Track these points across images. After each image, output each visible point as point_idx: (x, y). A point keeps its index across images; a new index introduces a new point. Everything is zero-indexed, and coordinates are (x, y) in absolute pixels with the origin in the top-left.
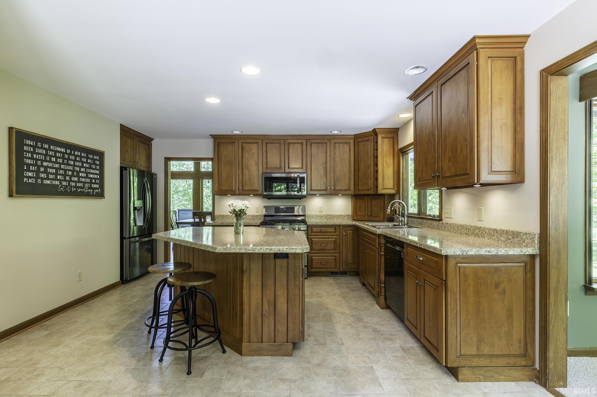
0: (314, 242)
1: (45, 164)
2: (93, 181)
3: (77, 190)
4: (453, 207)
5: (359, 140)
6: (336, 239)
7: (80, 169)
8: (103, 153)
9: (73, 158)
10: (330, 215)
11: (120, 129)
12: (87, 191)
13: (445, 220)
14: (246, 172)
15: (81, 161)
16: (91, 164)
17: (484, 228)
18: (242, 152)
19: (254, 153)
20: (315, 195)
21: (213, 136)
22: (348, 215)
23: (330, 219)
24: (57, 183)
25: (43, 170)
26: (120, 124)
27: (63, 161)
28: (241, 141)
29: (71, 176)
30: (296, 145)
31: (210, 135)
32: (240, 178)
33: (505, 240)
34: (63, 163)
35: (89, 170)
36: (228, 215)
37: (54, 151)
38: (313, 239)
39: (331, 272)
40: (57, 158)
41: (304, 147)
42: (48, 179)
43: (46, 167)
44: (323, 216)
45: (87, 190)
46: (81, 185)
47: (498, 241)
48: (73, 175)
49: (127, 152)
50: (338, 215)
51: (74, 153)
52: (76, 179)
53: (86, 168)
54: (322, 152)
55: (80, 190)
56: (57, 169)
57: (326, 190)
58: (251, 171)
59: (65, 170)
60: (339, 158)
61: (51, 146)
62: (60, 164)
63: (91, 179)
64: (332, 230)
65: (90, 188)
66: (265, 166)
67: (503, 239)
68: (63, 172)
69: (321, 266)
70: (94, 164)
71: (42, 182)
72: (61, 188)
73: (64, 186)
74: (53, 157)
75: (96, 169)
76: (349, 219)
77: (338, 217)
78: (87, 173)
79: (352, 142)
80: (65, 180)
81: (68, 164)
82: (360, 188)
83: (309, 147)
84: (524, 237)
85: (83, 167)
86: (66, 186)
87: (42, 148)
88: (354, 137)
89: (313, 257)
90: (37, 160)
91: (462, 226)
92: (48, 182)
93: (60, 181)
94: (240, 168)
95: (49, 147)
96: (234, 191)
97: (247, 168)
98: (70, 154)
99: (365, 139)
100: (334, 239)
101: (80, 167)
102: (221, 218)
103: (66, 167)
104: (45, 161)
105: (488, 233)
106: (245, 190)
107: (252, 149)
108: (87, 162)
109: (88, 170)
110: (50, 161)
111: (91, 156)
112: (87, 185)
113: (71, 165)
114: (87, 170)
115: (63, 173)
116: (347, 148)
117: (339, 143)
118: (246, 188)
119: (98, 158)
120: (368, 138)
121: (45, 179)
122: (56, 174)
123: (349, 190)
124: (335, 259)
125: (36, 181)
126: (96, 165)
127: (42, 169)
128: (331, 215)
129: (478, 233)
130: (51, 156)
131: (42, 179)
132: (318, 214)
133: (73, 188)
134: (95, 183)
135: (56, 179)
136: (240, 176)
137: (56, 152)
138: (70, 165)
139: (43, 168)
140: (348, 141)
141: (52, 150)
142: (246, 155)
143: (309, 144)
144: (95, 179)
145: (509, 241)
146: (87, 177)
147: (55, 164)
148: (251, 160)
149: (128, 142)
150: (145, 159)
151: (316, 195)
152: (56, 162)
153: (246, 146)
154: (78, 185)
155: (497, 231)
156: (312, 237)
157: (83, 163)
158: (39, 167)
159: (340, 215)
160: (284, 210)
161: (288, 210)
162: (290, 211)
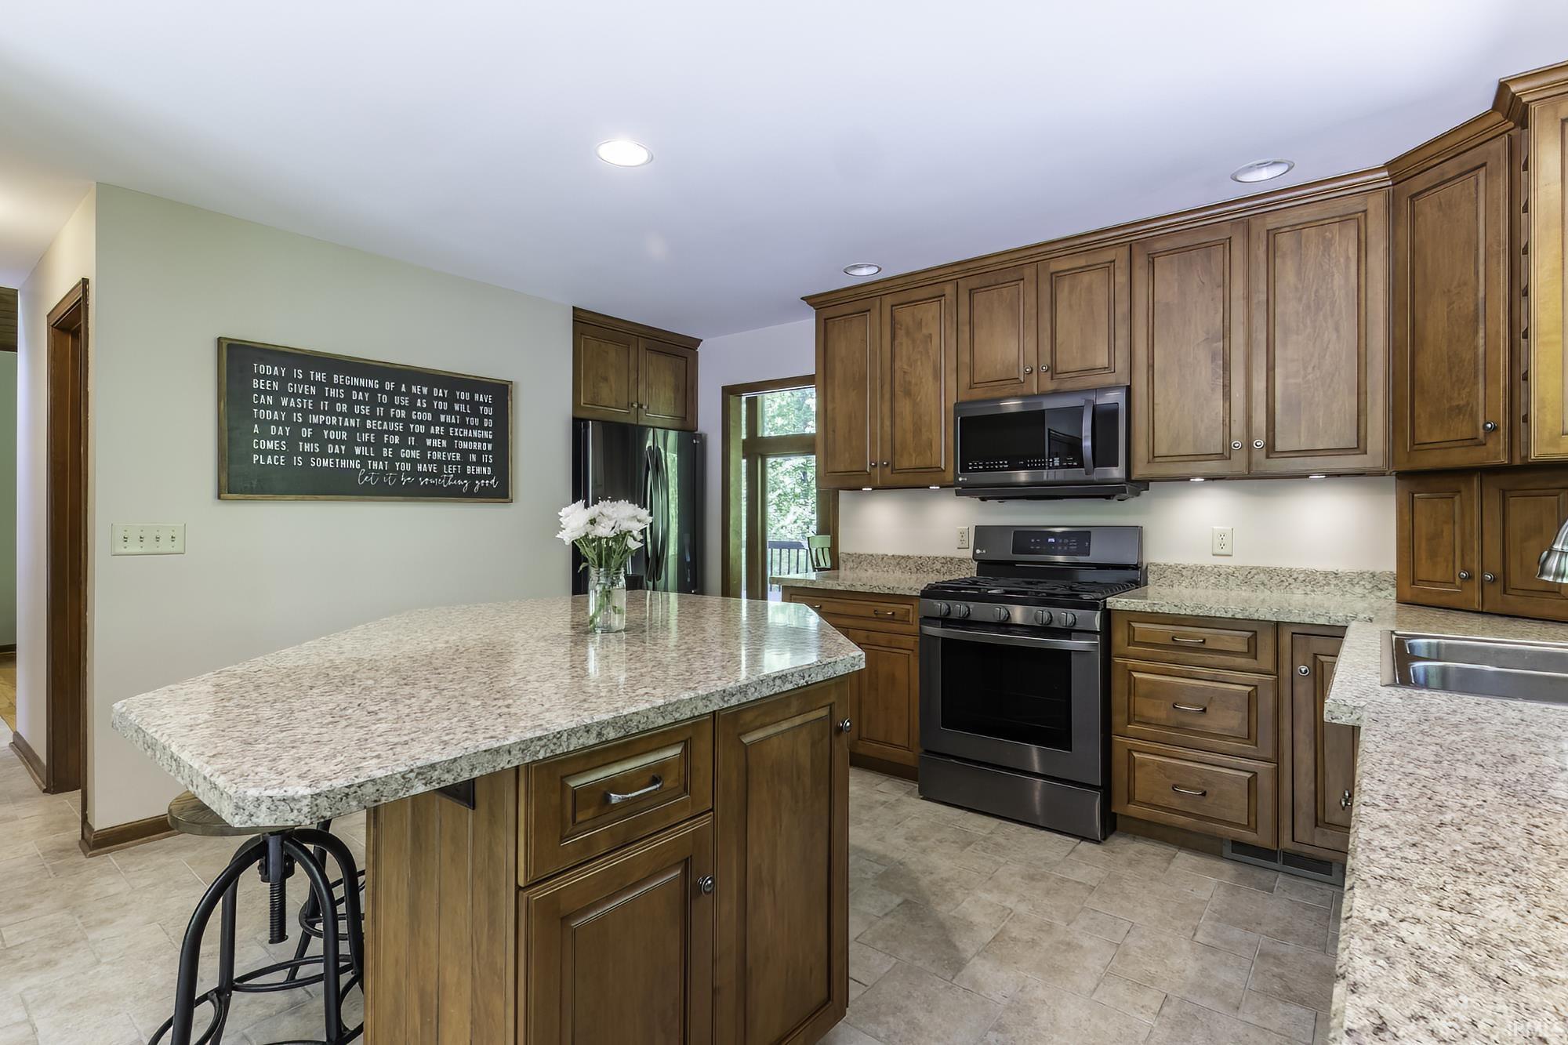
0: (1141, 689)
1: (315, 419)
2: (473, 457)
3: (417, 482)
5: (1418, 184)
6: (1256, 686)
7: (428, 429)
8: (507, 386)
9: (405, 402)
10: (1270, 572)
11: (574, 320)
12: (450, 483)
14: (904, 407)
15: (430, 408)
16: (463, 415)
18: (893, 338)
19: (930, 336)
20: (1186, 479)
21: (810, 300)
22: (1373, 575)
24: (354, 464)
25: (309, 433)
26: (573, 307)
27: (373, 411)
28: (888, 300)
29: (396, 448)
30: (1086, 278)
31: (802, 299)
32: (885, 428)
34: (373, 416)
35: (456, 430)
36: (872, 555)
37: (344, 386)
38: (1136, 675)
39: (1234, 842)
40: (351, 404)
41: (1121, 278)
42: (324, 454)
43: (318, 428)
44: (1230, 571)
45: (453, 480)
46: (432, 468)
48: (404, 444)
49: (606, 379)
51: (409, 388)
52: (415, 454)
53: (447, 425)
54: (1204, 284)
55: (429, 482)
56: (351, 431)
57: (1225, 455)
58: (921, 400)
59: (380, 434)
61: (335, 376)
62: (364, 418)
63: (466, 453)
64: (1236, 641)
65: (463, 475)
66: (965, 379)
68: (372, 438)
69: (1176, 802)
70: (475, 413)
71: (306, 462)
72: (367, 477)
73: (375, 471)
74: (341, 401)
75: (481, 427)
76: (1381, 595)
77: (1312, 580)
78: (451, 440)
79: (1376, 205)
80: (379, 457)
81: (386, 417)
82: (1423, 436)
83: (1140, 275)
85: (436, 422)
86: (383, 472)
87: (306, 380)
88: (1392, 177)
89: (1136, 755)
90: (289, 410)
92: (325, 464)
93: (363, 459)
94: (887, 396)
95: (330, 378)
96: (870, 474)
97: (908, 393)
98: (391, 394)
100: (1249, 689)
101: (428, 424)
102: (852, 564)
103: (382, 425)
104: (317, 411)
106: (902, 471)
107: (923, 324)
108: (450, 411)
109: (453, 430)
110: (332, 412)
111: (464, 396)
112: (451, 469)
113: (400, 420)
114: (451, 432)
115: (372, 441)
116: (1345, 244)
117: (1295, 228)
118: (905, 463)
119: (488, 398)
120: (1470, 159)
121: (314, 454)
122: (351, 443)
123: (1360, 448)
124: (1252, 783)
125: (289, 460)
126: (482, 417)
127: (306, 432)
128: (1275, 570)
130: (333, 401)
131: (307, 456)
132: (1208, 561)
133: (405, 477)
134: (479, 463)
135: (350, 455)
136: (887, 423)
137: (349, 389)
138: (395, 419)
139: (309, 430)
140: (1354, 204)
141: (337, 386)
142: (904, 347)
143: (1140, 261)
144: (479, 453)
146: (451, 448)
147: (346, 419)
148: (919, 363)
149: (607, 353)
150: (672, 395)
151: (1189, 480)
152: (350, 414)
153: (905, 315)
154: (419, 468)
156: (1131, 663)
157: (437, 413)
158: (296, 428)
159: (1326, 574)
160: (1050, 540)
161: (1066, 541)
162: (1072, 547)
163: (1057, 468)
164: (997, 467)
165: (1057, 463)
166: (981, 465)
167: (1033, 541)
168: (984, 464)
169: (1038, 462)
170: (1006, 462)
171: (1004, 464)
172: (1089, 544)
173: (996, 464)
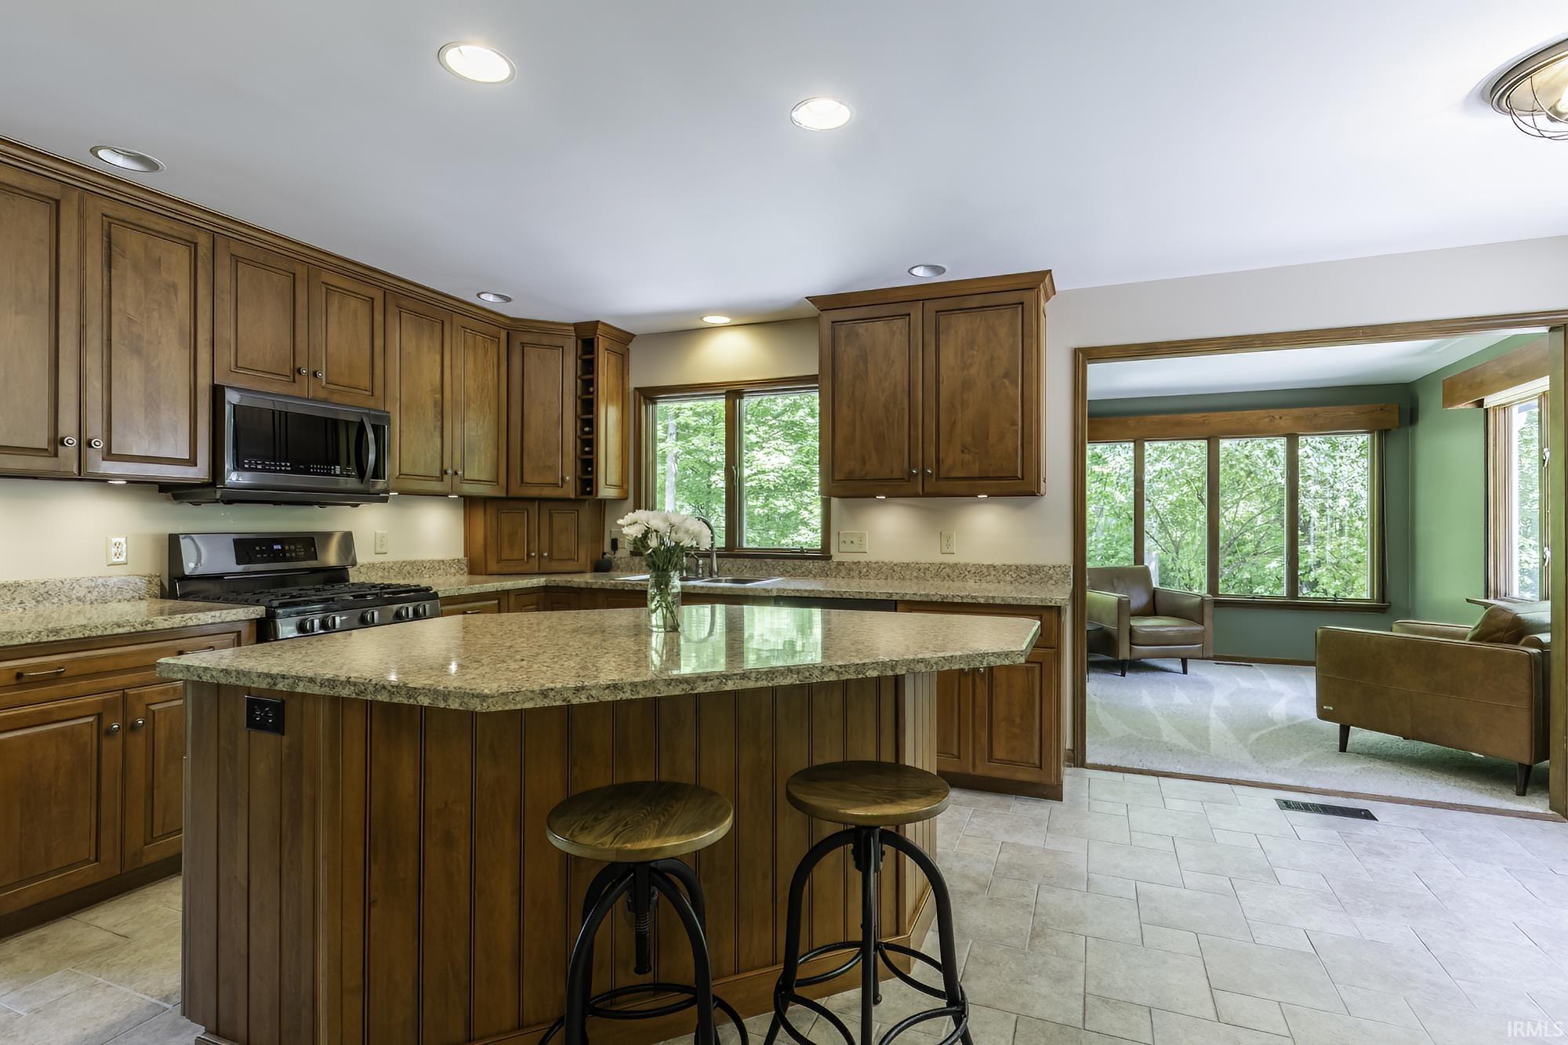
4: (867, 533)
5: (527, 337)
10: (412, 563)
13: (837, 557)
14: (129, 368)
17: (966, 565)
22: (458, 560)
23: (412, 577)
30: (353, 302)
32: (91, 390)
33: (1013, 579)
44: (390, 565)
47: (999, 582)
50: (433, 561)
54: (430, 347)
57: (440, 478)
60: (475, 381)
66: (224, 357)
67: (1008, 578)
76: (461, 572)
77: (434, 566)
79: (504, 336)
83: (392, 320)
84: (1051, 572)
88: (511, 325)
91: (907, 566)
94: (94, 341)
99: (545, 340)
105: (975, 573)
106: (123, 458)
116: (492, 352)
117: (474, 333)
120: (558, 341)
123: (496, 482)
128: (415, 562)
129: (950, 574)
132: (376, 559)
140: (495, 331)
142: (130, 284)
143: (392, 309)
145: (1022, 581)
148: (155, 315)
155: (995, 567)
159: (438, 562)
160: (275, 547)
161: (293, 547)
162: (300, 553)
163: (337, 476)
164: (278, 468)
165: (338, 472)
166: (259, 464)
167: (258, 548)
168: (263, 463)
169: (320, 469)
170: (289, 464)
171: (286, 466)
172: (315, 549)
173: (278, 466)
